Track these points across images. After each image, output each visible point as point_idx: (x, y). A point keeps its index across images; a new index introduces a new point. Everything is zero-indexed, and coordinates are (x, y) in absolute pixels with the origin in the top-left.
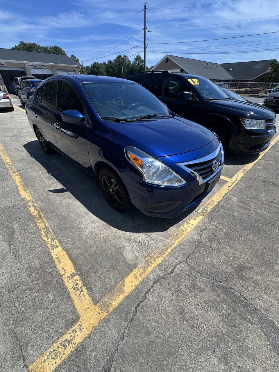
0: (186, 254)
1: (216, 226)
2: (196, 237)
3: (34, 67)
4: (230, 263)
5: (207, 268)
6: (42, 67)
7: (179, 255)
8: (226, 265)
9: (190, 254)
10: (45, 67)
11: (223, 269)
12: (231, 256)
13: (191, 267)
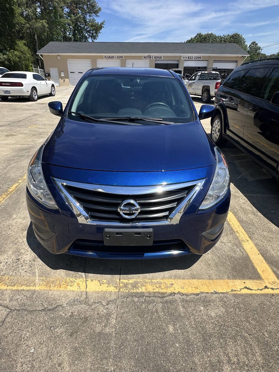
0: (25, 306)
1: (108, 315)
2: (64, 302)
3: (190, 59)
4: (37, 365)
5: (10, 338)
6: (198, 59)
7: (19, 300)
8: (29, 361)
9: (26, 310)
10: (201, 59)
11: (20, 359)
12: (52, 362)
13: (5, 320)
